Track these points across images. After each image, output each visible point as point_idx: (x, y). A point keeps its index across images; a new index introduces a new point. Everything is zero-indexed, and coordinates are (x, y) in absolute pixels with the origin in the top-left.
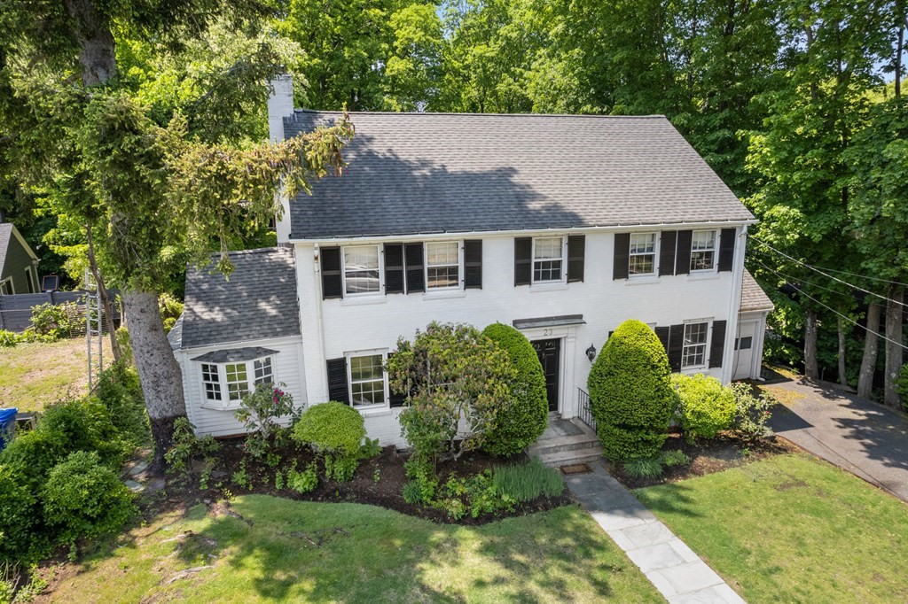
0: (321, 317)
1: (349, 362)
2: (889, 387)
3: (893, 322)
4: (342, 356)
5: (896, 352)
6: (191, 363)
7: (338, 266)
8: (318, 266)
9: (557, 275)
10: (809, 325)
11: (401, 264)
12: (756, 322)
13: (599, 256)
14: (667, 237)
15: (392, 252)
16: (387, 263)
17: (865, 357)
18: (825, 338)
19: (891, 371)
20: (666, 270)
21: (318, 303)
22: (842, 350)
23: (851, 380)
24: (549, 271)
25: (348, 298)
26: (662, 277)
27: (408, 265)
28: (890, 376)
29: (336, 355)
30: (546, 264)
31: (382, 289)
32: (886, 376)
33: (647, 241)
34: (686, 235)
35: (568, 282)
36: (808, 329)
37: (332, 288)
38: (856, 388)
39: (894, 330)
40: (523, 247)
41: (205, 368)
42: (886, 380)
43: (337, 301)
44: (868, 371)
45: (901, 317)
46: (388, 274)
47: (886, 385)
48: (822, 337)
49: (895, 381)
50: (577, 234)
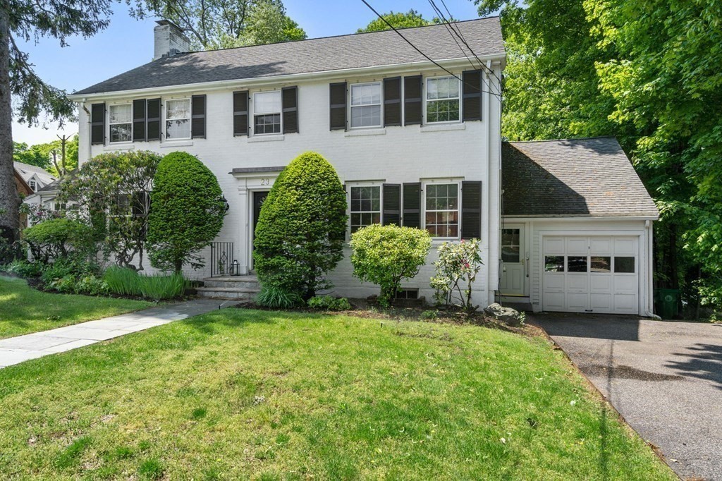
8: (89, 118)
11: (144, 117)
12: (639, 236)
13: (314, 105)
16: (135, 116)
21: (88, 147)
25: (109, 146)
26: (387, 127)
27: (148, 117)
31: (132, 138)
35: (285, 133)
40: (241, 100)
43: (101, 146)
46: (135, 124)
50: (289, 84)
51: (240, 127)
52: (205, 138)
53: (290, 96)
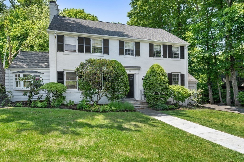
0: (56, 57)
1: (65, 73)
2: (236, 100)
3: (234, 79)
4: (63, 71)
5: (236, 88)
6: (11, 74)
7: (63, 41)
8: (56, 40)
9: (132, 54)
10: (209, 88)
11: (83, 44)
12: (194, 86)
13: (145, 49)
14: (165, 46)
15: (80, 39)
16: (79, 43)
17: (227, 93)
18: (215, 91)
19: (236, 94)
20: (165, 56)
21: (55, 52)
22: (220, 93)
23: (224, 101)
24: (129, 53)
25: (65, 53)
26: (164, 58)
27: (85, 44)
28: (235, 96)
29: (61, 70)
30: (129, 50)
31: (77, 51)
32: (234, 97)
33: (159, 48)
34: (170, 47)
35: (136, 56)
36: (209, 89)
37: (60, 48)
38: (226, 103)
39: (234, 81)
40: (121, 43)
41: (16, 76)
42: (235, 98)
43: (62, 53)
44: (229, 97)
45: (236, 77)
46: (79, 46)
47: (235, 99)
48: (213, 91)
49: (237, 97)
50: (137, 41)
51: (121, 52)
52: (109, 55)
53: (138, 45)
